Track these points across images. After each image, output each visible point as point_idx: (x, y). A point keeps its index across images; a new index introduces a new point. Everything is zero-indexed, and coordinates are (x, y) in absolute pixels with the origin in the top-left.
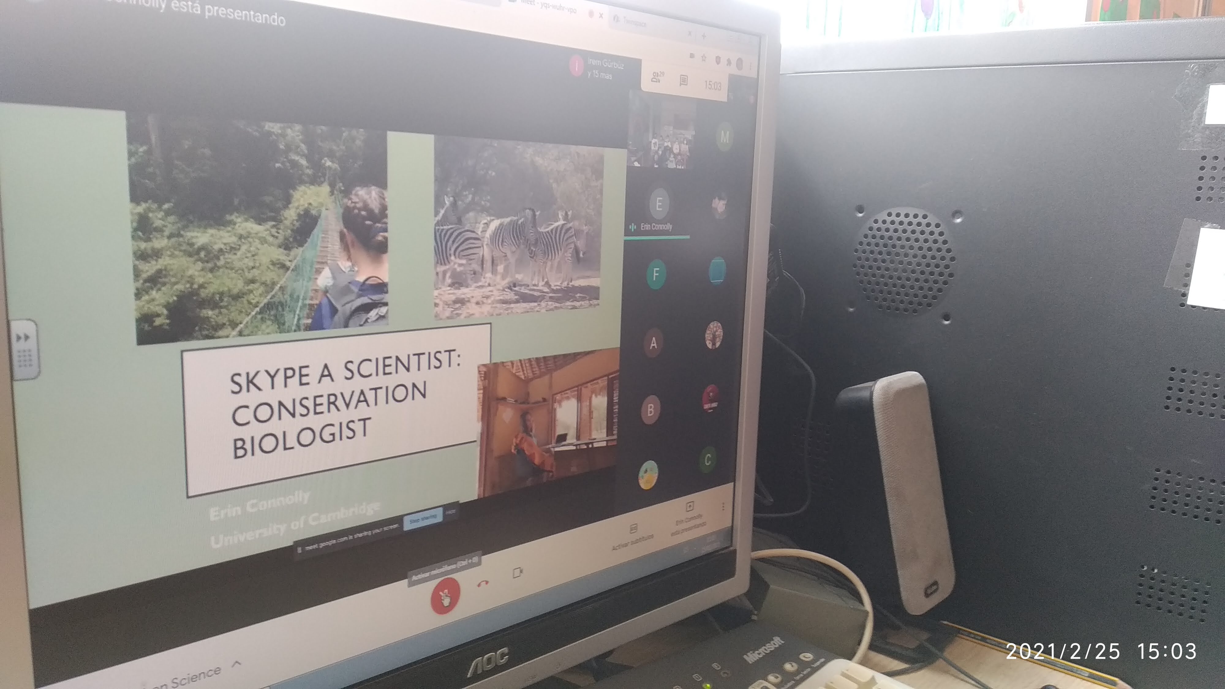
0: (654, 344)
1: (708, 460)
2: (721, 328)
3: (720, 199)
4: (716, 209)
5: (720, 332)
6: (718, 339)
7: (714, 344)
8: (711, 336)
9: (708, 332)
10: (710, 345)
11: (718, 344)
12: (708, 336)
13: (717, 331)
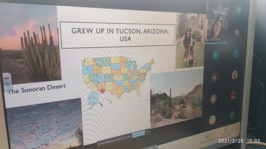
0: (215, 78)
1: (232, 115)
2: (237, 72)
3: (237, 30)
4: (236, 33)
5: (237, 74)
6: (236, 76)
7: (235, 78)
8: (234, 75)
9: (233, 74)
10: (233, 78)
11: (236, 78)
12: (233, 75)
13: (235, 73)
